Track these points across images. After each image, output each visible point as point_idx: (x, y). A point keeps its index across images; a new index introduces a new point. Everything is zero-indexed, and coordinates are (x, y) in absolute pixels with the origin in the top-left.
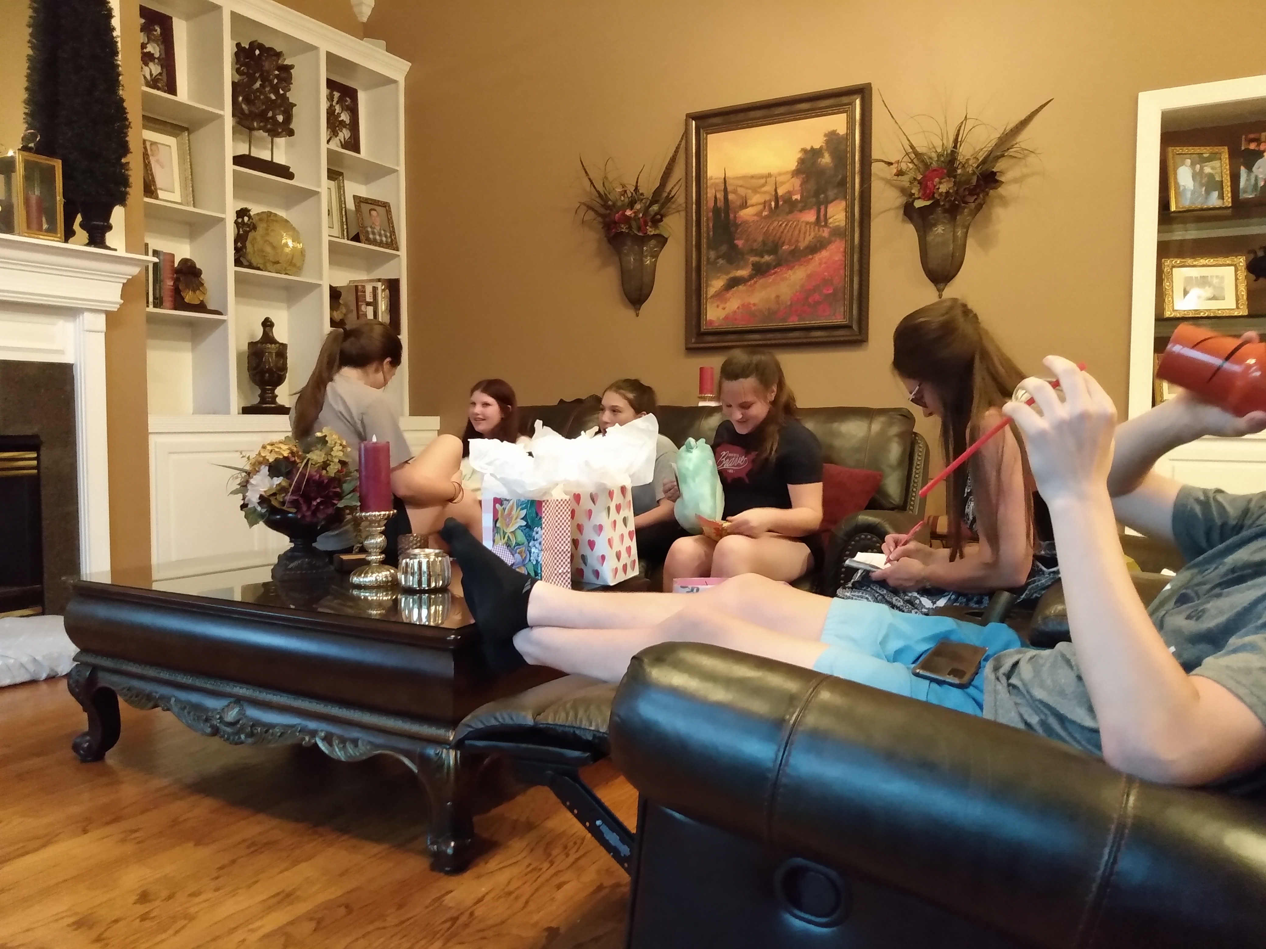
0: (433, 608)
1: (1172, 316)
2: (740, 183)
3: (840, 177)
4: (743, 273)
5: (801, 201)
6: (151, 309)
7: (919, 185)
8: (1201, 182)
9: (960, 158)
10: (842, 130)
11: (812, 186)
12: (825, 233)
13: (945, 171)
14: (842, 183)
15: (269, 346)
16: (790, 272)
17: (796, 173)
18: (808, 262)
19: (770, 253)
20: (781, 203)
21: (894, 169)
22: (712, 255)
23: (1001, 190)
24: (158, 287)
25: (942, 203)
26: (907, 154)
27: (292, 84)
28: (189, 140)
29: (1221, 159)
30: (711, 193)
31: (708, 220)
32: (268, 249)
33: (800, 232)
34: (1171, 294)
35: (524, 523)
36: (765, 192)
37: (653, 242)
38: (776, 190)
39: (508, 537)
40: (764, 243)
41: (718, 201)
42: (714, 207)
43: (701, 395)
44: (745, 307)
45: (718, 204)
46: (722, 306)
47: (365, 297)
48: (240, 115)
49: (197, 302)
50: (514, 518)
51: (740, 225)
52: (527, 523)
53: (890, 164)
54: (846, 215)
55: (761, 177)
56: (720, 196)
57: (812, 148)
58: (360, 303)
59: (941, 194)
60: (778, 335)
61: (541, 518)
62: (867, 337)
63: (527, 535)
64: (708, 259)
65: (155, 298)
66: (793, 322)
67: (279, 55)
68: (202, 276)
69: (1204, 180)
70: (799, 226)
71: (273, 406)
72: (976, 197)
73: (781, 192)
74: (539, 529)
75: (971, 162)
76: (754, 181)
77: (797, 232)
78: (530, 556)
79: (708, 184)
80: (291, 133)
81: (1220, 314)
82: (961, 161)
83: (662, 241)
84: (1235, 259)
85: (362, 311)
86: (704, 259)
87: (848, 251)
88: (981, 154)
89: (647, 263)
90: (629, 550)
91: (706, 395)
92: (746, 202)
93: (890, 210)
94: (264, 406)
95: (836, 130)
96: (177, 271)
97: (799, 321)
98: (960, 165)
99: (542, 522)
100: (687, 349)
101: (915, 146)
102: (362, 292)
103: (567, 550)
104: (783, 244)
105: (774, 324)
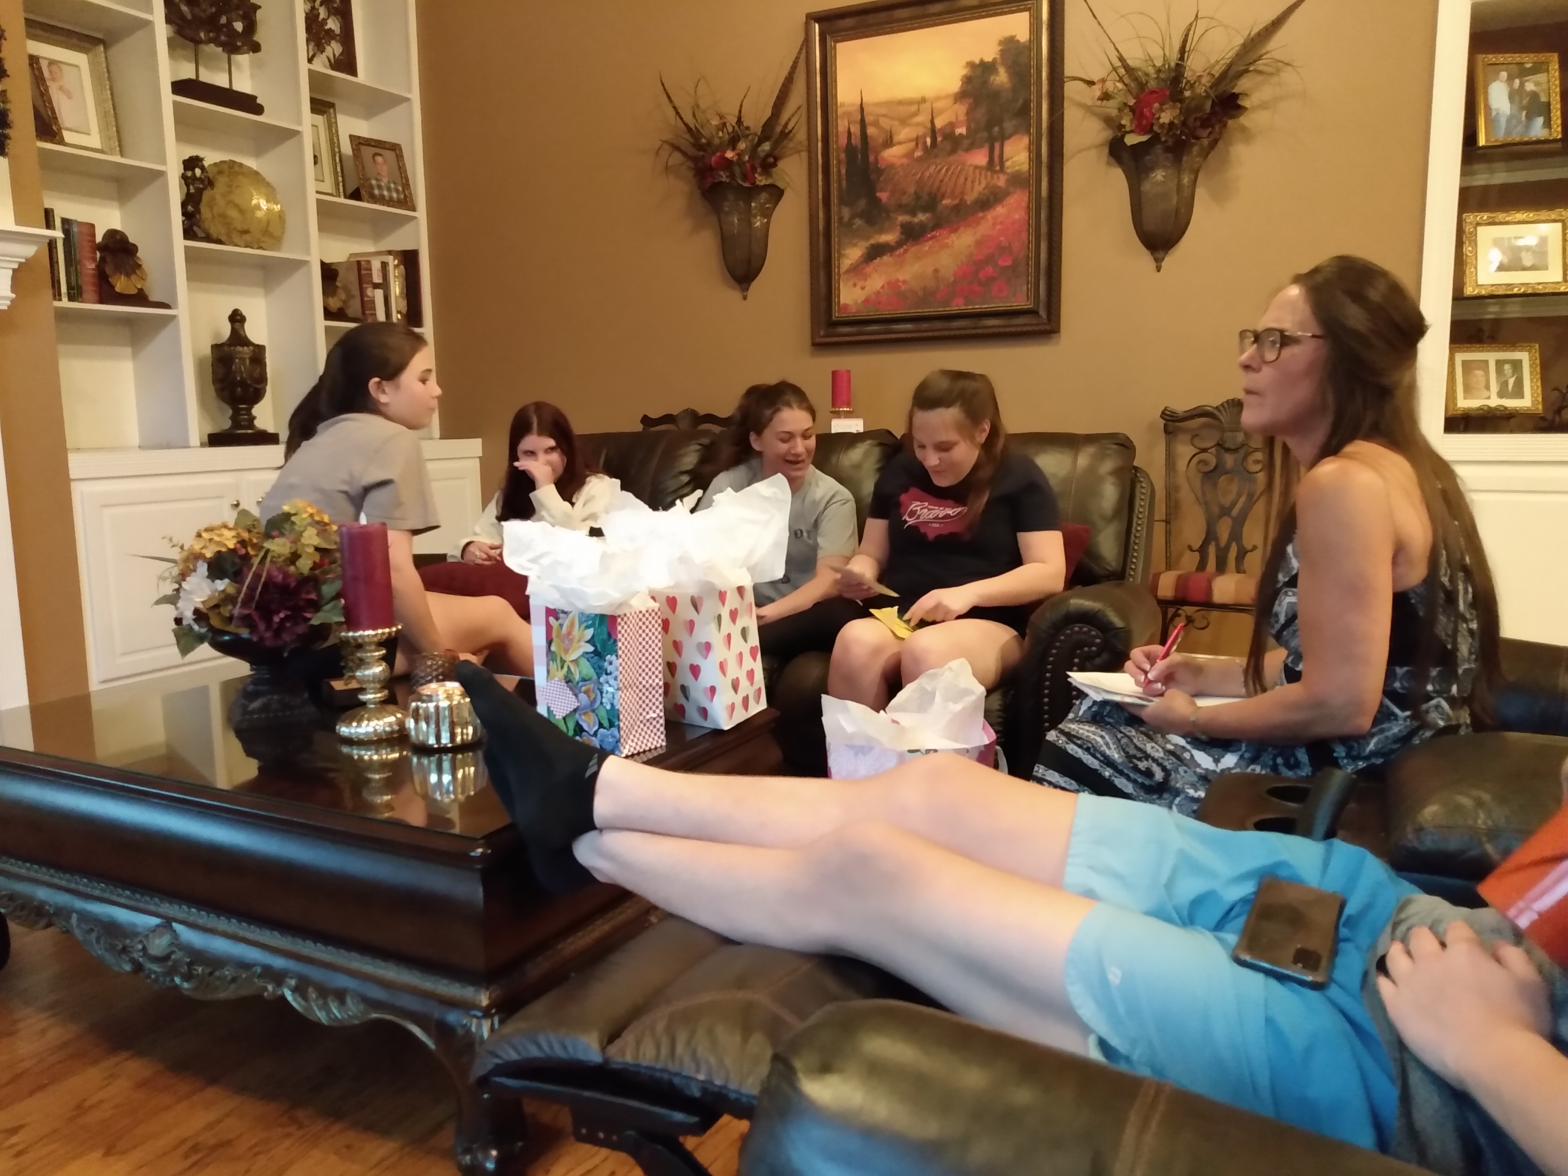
1: (1476, 292)
2: (883, 111)
3: (1021, 102)
4: (889, 238)
5: (967, 136)
6: (65, 303)
7: (1131, 113)
8: (1521, 102)
9: (1188, 74)
10: (1023, 35)
11: (981, 113)
12: (1001, 181)
13: (1168, 93)
14: (1024, 112)
15: (240, 349)
16: (953, 237)
17: (960, 96)
18: (978, 222)
19: (925, 209)
20: (939, 139)
21: (1097, 91)
22: (846, 212)
23: (1244, 120)
24: (72, 269)
25: (1163, 139)
26: (1115, 69)
28: (106, 58)
29: (1548, 72)
30: (842, 126)
31: (839, 163)
32: (233, 213)
33: (966, 179)
34: (1474, 262)
35: (591, 649)
36: (918, 124)
37: (764, 196)
38: (932, 122)
39: (569, 668)
40: (917, 197)
41: (853, 137)
42: (847, 145)
43: (835, 409)
44: (893, 285)
45: (853, 141)
46: (860, 284)
47: (372, 278)
48: (179, 22)
49: (133, 291)
50: (577, 638)
51: (884, 170)
52: (596, 648)
53: (1091, 83)
54: (1030, 156)
55: (910, 102)
56: (856, 129)
57: (982, 62)
58: (364, 286)
59: (1162, 126)
60: (938, 325)
61: (615, 641)
62: (1059, 327)
63: (596, 666)
64: (841, 219)
65: (69, 287)
66: (957, 306)
68: (138, 254)
69: (1525, 102)
70: (965, 172)
71: (250, 431)
72: (1210, 129)
73: (939, 123)
74: (614, 657)
75: (1204, 80)
76: (901, 108)
77: (962, 179)
78: (602, 697)
79: (839, 113)
80: (256, 48)
81: (1540, 289)
82: (1188, 78)
83: (777, 193)
84: (1563, 213)
85: (368, 297)
86: (835, 218)
87: (1033, 206)
88: (1217, 68)
89: (756, 225)
90: (751, 674)
91: (841, 409)
92: (891, 137)
93: (1090, 148)
94: (239, 432)
95: (1015, 36)
96: (102, 248)
97: (966, 305)
98: (1189, 84)
99: (618, 647)
100: (814, 344)
101: (1125, 57)
102: (366, 269)
103: (657, 684)
104: (943, 197)
105: (932, 310)
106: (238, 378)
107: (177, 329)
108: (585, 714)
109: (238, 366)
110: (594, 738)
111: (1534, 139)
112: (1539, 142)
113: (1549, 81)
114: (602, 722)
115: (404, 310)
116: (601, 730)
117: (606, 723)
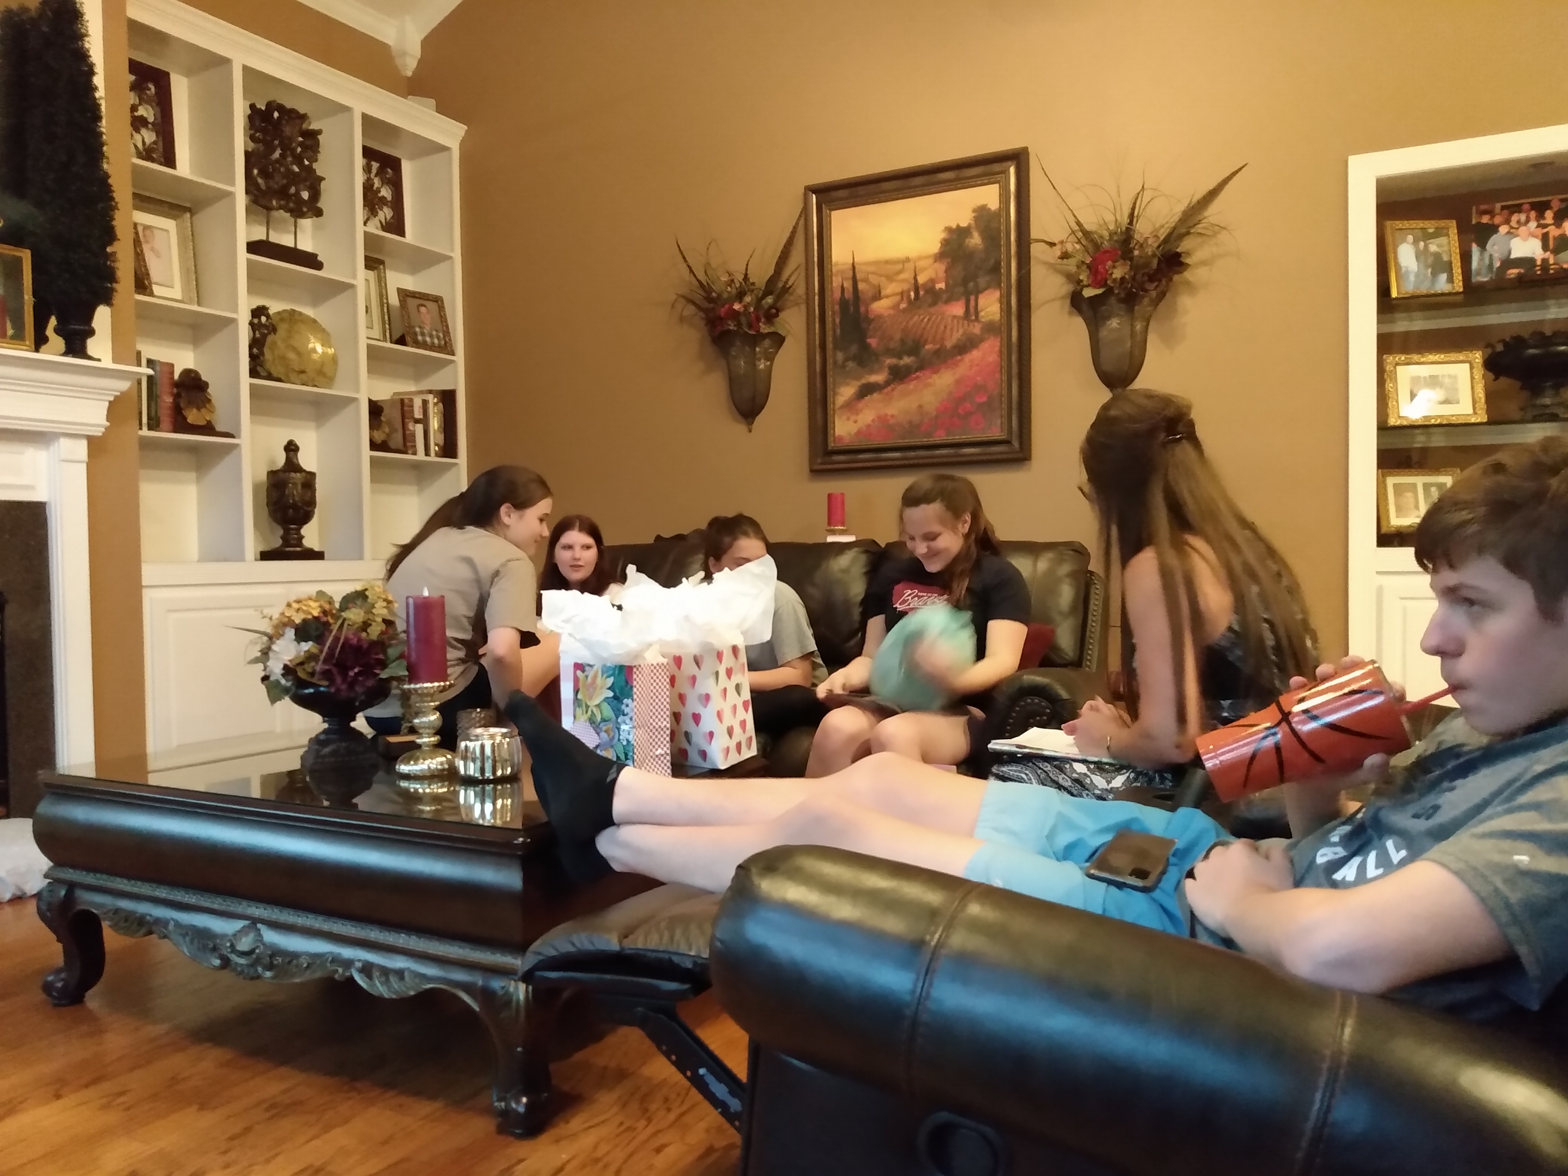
0: (499, 802)
1: (1398, 423)
2: (872, 269)
3: (992, 261)
4: (878, 378)
5: (946, 290)
7: (1088, 270)
9: (1137, 236)
10: (994, 204)
11: (959, 271)
12: (976, 329)
13: (1120, 253)
14: (995, 269)
15: (293, 475)
16: (935, 377)
17: (940, 257)
18: (956, 365)
19: (910, 353)
20: (922, 293)
21: (1057, 250)
22: (840, 356)
23: (1187, 275)
24: (153, 405)
25: (1116, 291)
26: (1073, 232)
27: (319, 152)
28: (191, 223)
29: (1448, 235)
30: (836, 282)
31: (834, 313)
32: (292, 356)
33: (945, 327)
34: (1396, 397)
35: (611, 694)
36: (903, 280)
37: (767, 342)
38: (915, 279)
39: (592, 711)
40: (903, 342)
41: (846, 291)
42: (840, 298)
43: (829, 528)
44: (882, 419)
45: (846, 296)
46: (853, 418)
47: (413, 414)
48: (255, 192)
49: (202, 423)
50: (599, 687)
51: (873, 320)
53: (1052, 244)
54: (1001, 307)
55: (895, 262)
56: (848, 285)
57: (958, 226)
58: (406, 420)
59: (1115, 280)
60: (922, 453)
61: (632, 687)
62: (1031, 455)
63: (615, 709)
64: (835, 362)
65: (149, 418)
66: (940, 437)
67: (303, 117)
68: (209, 390)
69: (1430, 260)
70: (945, 321)
71: (298, 549)
72: (1157, 283)
73: (921, 279)
74: (630, 700)
75: (1150, 241)
76: (889, 266)
77: (942, 327)
78: (619, 735)
79: (834, 270)
80: (319, 213)
81: (1454, 420)
82: (1138, 240)
83: (779, 340)
84: (1470, 355)
85: (410, 431)
86: (830, 361)
87: (1005, 350)
88: (1162, 231)
89: (760, 368)
90: (743, 724)
91: (835, 529)
92: (880, 291)
93: (1053, 300)
94: (288, 549)
95: (986, 205)
96: (177, 385)
97: (947, 436)
98: (1139, 244)
99: (634, 693)
100: (812, 471)
101: (1082, 222)
102: (409, 406)
103: (665, 726)
104: (926, 342)
105: (917, 440)
106: (291, 501)
107: (240, 457)
108: (605, 750)
109: (291, 491)
111: (1440, 292)
112: (1443, 294)
113: (1449, 243)
114: (620, 755)
115: (441, 443)
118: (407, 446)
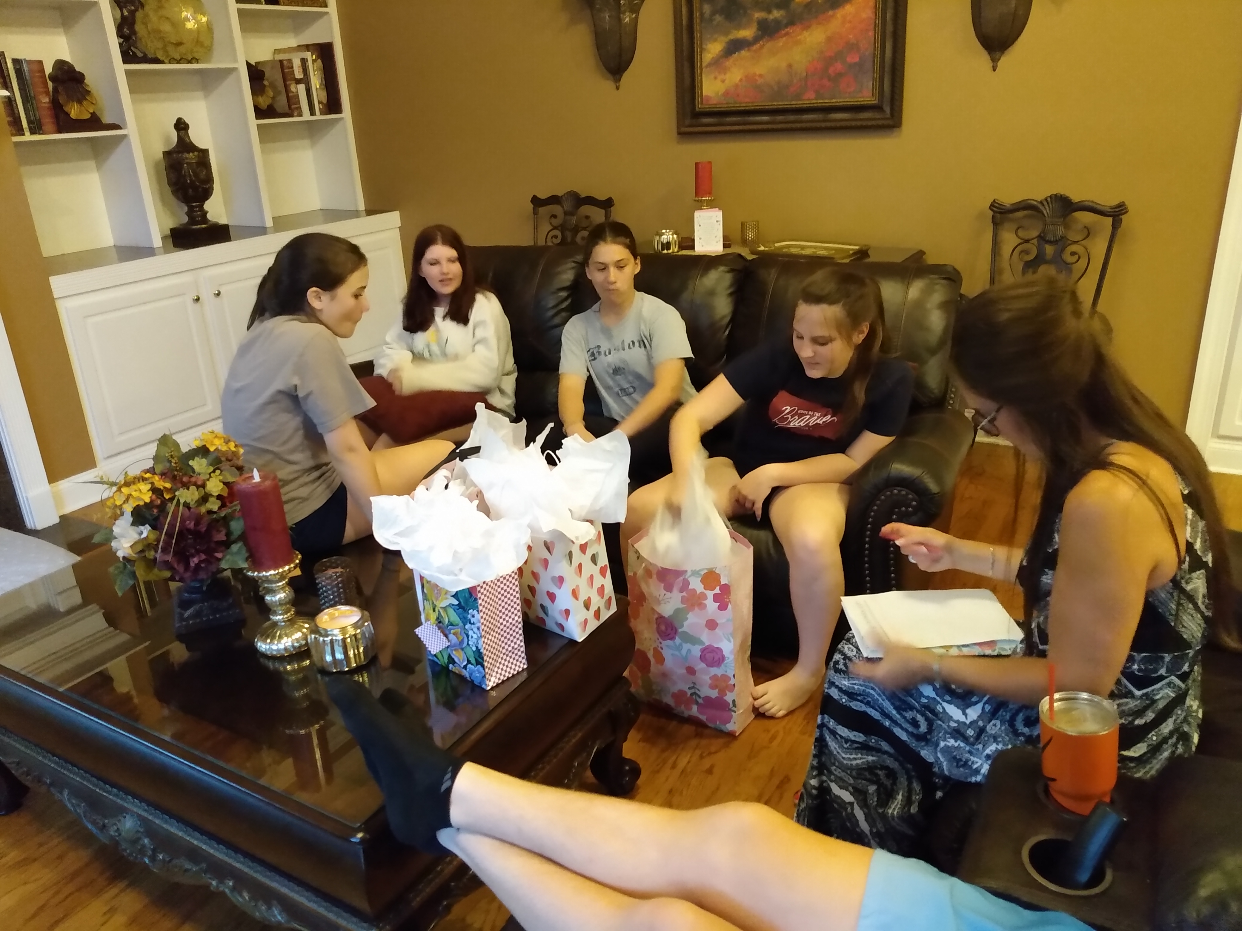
4: (746, 33)
6: (28, 137)
15: (187, 154)
16: (806, 34)
18: (828, 19)
19: (779, 7)
22: (707, 9)
24: (29, 105)
32: (166, 27)
35: (456, 603)
39: (439, 612)
43: (697, 199)
44: (750, 79)
46: (720, 77)
47: (294, 74)
49: (87, 116)
50: (443, 593)
52: (460, 603)
58: (288, 83)
60: (791, 117)
61: (476, 599)
62: (901, 122)
63: (461, 616)
64: (702, 14)
65: (29, 122)
66: (808, 100)
68: (86, 82)
71: (205, 227)
74: (475, 612)
78: (468, 640)
85: (293, 93)
86: (697, 14)
89: (626, 21)
90: (601, 590)
91: (704, 198)
94: (195, 227)
96: (52, 78)
97: (816, 101)
99: (479, 604)
100: (679, 133)
102: (289, 68)
103: (517, 621)
105: (786, 103)
106: (188, 181)
107: (129, 145)
108: (455, 650)
109: (187, 171)
110: (464, 670)
114: (470, 659)
115: (325, 100)
116: (469, 666)
117: (473, 661)
118: (292, 108)
